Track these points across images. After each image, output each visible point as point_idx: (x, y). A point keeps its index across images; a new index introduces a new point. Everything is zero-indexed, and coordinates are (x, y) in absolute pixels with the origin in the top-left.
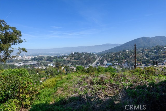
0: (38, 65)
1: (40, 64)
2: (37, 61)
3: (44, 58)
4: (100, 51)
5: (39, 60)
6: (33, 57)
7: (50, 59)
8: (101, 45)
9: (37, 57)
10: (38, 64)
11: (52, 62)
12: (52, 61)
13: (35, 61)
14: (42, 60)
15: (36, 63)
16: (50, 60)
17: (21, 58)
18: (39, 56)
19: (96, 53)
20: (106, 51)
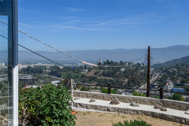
0: (32, 82)
1: (37, 80)
2: (33, 73)
3: (46, 69)
5: (35, 73)
6: (25, 66)
7: (55, 72)
8: (164, 48)
9: (32, 66)
10: (33, 79)
11: (59, 78)
12: (59, 76)
13: (28, 73)
14: (41, 73)
15: (29, 77)
16: (56, 74)
17: (5, 67)
18: (37, 65)
20: (174, 61)
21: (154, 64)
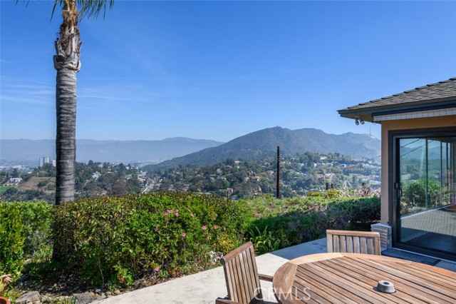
4: (157, 159)
8: (159, 141)
19: (141, 166)
20: (174, 160)
21: (144, 165)
